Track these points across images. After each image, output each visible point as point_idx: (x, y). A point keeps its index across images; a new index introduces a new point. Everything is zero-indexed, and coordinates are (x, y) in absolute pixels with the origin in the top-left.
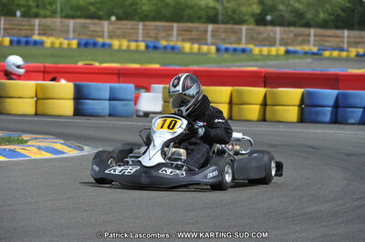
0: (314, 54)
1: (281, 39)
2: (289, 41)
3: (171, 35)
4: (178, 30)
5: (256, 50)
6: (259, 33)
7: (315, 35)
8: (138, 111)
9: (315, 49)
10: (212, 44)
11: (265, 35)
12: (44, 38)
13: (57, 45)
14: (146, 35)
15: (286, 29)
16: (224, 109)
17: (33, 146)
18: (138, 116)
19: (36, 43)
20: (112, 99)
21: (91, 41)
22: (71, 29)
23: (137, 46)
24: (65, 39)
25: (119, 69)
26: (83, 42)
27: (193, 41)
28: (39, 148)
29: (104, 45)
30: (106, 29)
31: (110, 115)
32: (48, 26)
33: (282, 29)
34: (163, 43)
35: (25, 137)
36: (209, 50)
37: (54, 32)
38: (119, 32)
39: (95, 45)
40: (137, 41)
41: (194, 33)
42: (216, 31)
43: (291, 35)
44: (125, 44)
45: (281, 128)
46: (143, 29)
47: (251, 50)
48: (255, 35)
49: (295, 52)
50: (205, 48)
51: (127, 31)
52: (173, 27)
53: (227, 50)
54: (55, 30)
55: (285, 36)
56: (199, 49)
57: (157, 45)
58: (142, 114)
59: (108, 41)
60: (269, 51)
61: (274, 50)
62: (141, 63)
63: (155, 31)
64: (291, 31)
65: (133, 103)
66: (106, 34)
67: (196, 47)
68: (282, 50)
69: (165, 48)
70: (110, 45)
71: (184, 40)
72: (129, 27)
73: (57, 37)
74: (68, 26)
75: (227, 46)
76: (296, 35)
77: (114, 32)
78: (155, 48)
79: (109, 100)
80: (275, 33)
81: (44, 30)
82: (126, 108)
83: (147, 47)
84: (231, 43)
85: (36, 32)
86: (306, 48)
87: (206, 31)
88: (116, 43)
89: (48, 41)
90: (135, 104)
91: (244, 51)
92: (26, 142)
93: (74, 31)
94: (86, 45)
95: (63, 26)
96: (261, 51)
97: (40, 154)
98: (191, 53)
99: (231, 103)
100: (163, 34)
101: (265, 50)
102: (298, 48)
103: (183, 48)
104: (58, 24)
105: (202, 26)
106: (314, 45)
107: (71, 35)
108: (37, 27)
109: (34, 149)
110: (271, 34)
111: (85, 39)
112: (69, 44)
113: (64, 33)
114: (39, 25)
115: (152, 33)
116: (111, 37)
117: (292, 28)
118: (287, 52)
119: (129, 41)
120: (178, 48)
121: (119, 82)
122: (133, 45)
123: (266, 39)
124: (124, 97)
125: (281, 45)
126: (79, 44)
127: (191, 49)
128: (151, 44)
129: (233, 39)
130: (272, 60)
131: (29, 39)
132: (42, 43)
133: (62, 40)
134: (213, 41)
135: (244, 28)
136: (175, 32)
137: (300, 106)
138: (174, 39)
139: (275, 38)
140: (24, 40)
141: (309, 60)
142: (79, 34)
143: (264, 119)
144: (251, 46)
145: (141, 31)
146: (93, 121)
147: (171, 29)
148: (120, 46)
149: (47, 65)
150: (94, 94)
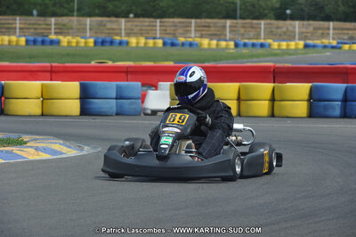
0: (333, 47)
1: (301, 33)
2: (309, 35)
3: (190, 31)
4: (195, 27)
5: (275, 45)
6: (278, 28)
7: (334, 29)
8: (145, 109)
9: (334, 43)
10: (230, 40)
11: (284, 29)
12: (61, 38)
13: (74, 44)
14: (164, 31)
15: (305, 22)
16: (233, 105)
17: (31, 147)
18: (146, 114)
19: (52, 42)
20: (118, 98)
21: (108, 39)
22: (88, 27)
23: (155, 43)
24: (82, 38)
25: (127, 67)
26: (100, 40)
27: (211, 37)
28: (37, 149)
29: (121, 43)
30: (123, 27)
31: (117, 114)
32: (64, 25)
33: (301, 22)
34: (182, 39)
35: (26, 138)
36: (227, 45)
37: (71, 31)
38: (136, 29)
39: (112, 43)
40: (154, 38)
41: (212, 29)
42: (235, 27)
43: (311, 29)
44: (142, 41)
45: (289, 123)
46: (161, 26)
47: (270, 45)
48: (274, 29)
49: (314, 46)
50: (223, 44)
51: (144, 28)
52: (191, 23)
53: (245, 45)
54: (71, 28)
55: (304, 30)
56: (217, 45)
57: (175, 41)
58: (149, 112)
59: (125, 39)
60: (288, 45)
61: (292, 45)
62: (154, 61)
63: (173, 28)
64: (310, 25)
65: (140, 101)
66: (123, 32)
67: (214, 42)
68: (301, 44)
69: (183, 44)
70: (127, 43)
71: (202, 37)
72: (147, 24)
73: (73, 36)
74: (86, 25)
75: (246, 41)
76: (316, 29)
77: (132, 30)
78: (173, 45)
79: (116, 99)
80: (294, 28)
81: (60, 29)
82: (133, 107)
83: (164, 44)
84: (250, 39)
85: (53, 31)
86: (326, 41)
87: (224, 27)
88: (133, 41)
89: (64, 40)
90: (143, 102)
91: (262, 45)
92: (26, 143)
93: (90, 29)
94: (103, 43)
95: (80, 25)
96: (279, 45)
97: (38, 155)
98: (209, 49)
99: (239, 99)
100: (180, 31)
101: (284, 45)
102: (318, 42)
103: (201, 44)
104: (75, 23)
105: (220, 22)
106: (334, 39)
107: (88, 34)
108: (53, 27)
109: (32, 150)
110: (290, 28)
111: (101, 37)
112: (86, 43)
113: (80, 32)
114: (55, 24)
115: (170, 30)
116: (128, 35)
117: (311, 22)
118: (306, 46)
119: (147, 38)
120: (197, 45)
121: (127, 81)
122: (151, 42)
123: (285, 33)
124: (131, 95)
125: (300, 39)
126: (95, 43)
127: (209, 44)
128: (169, 41)
129: (252, 34)
130: (290, 54)
131: (46, 38)
132: (58, 42)
133: (78, 38)
134: (232, 36)
135: (263, 22)
136: (193, 28)
137: (309, 100)
138: (193, 35)
139: (295, 32)
140: (40, 39)
141: (328, 54)
142: (96, 33)
143: (273, 115)
144: (270, 41)
145: (158, 28)
146: (98, 120)
147: (189, 25)
148: (137, 43)
149: (54, 64)
150: (101, 93)
